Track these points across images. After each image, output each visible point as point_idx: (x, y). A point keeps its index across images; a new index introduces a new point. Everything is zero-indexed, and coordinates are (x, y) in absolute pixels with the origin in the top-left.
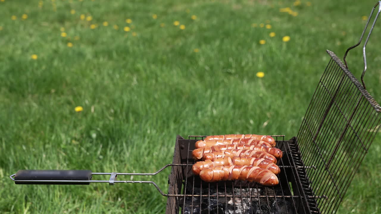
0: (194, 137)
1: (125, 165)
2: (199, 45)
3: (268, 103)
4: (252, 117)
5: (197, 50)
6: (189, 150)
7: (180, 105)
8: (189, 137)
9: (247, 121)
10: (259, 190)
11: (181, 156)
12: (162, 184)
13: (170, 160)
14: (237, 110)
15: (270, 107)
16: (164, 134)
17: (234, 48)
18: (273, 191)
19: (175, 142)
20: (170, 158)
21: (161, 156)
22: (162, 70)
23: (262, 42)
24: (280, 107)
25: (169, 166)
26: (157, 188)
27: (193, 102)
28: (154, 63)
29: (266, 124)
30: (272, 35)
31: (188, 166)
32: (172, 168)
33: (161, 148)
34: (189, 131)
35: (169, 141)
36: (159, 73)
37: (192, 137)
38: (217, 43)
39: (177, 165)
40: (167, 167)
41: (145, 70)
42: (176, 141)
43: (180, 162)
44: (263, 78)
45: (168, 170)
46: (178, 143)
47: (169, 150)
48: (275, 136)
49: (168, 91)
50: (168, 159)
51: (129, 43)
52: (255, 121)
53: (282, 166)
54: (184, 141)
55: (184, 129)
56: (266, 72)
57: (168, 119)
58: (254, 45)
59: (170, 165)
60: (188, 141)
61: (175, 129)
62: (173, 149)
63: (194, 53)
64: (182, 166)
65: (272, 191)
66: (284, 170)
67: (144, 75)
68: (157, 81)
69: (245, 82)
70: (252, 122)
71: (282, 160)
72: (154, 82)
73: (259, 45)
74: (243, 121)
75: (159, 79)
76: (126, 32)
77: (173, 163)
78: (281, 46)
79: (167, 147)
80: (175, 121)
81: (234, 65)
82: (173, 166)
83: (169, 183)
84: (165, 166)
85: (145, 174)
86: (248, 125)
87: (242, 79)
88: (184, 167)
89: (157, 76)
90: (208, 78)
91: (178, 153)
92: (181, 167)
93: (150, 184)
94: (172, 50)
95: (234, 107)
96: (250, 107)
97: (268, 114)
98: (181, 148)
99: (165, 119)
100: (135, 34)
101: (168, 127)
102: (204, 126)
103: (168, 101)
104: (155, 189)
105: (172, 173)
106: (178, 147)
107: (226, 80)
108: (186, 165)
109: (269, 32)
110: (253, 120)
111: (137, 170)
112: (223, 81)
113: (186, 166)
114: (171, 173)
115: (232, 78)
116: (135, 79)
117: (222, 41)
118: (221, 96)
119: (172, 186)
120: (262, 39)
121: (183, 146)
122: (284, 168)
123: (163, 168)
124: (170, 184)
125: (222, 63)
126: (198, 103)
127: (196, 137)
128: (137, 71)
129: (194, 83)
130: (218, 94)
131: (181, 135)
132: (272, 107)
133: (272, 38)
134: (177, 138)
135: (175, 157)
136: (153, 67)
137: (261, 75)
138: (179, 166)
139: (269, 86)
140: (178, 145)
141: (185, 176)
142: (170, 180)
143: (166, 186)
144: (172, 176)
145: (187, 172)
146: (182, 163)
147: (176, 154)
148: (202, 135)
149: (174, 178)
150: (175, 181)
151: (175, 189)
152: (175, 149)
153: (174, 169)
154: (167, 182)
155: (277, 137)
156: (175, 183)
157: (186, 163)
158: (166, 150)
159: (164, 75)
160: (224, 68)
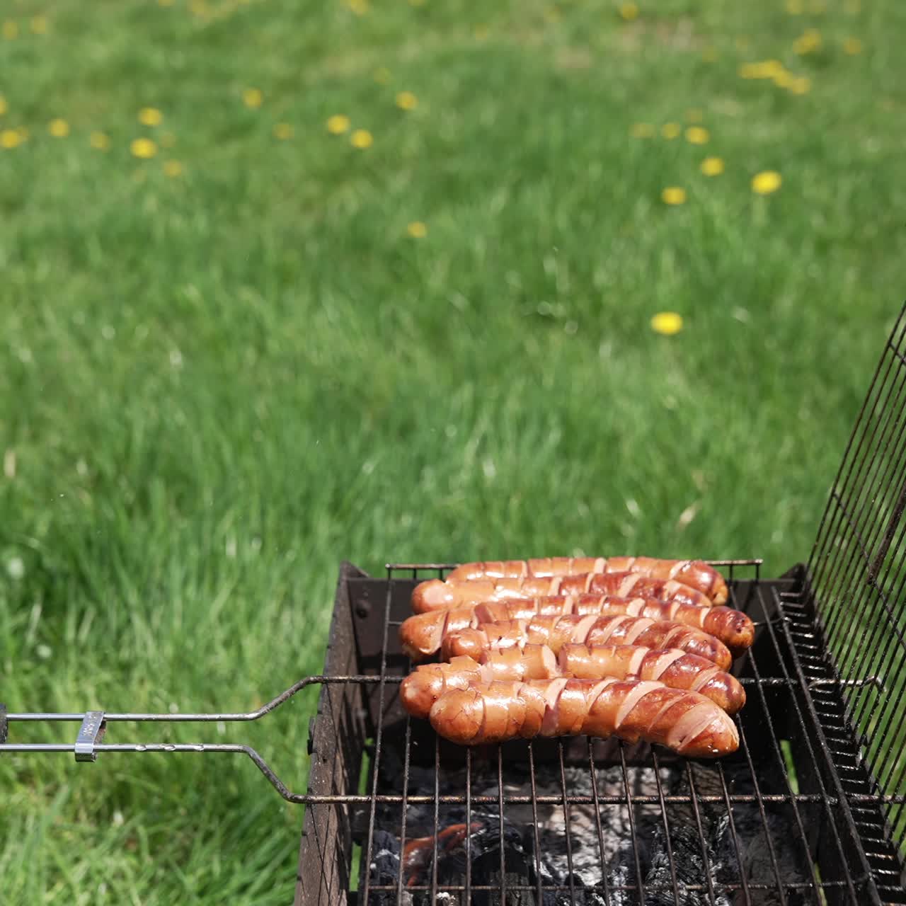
0: (409, 569)
2: (427, 209)
3: (697, 433)
4: (636, 489)
5: (418, 230)
6: (387, 621)
7: (354, 443)
8: (390, 569)
9: (617, 506)
10: (665, 773)
11: (357, 646)
12: (285, 757)
13: (313, 659)
14: (576, 464)
15: (705, 448)
16: (290, 556)
17: (562, 221)
18: (716, 776)
19: (333, 587)
20: (318, 652)
21: (281, 644)
22: (281, 310)
23: (674, 195)
25: (309, 682)
26: (262, 769)
27: (406, 431)
28: (252, 280)
29: (687, 516)
30: (712, 167)
31: (386, 682)
32: (322, 693)
33: (279, 615)
34: (389, 545)
35: (313, 583)
36: (270, 319)
37: (398, 569)
38: (499, 201)
39: (339, 681)
40: (302, 687)
41: (216, 309)
42: (339, 584)
43: (353, 666)
44: (674, 338)
46: (344, 593)
47: (311, 623)
48: (725, 565)
49: (304, 390)
50: (308, 657)
51: (151, 204)
52: (646, 506)
53: (752, 681)
54: (372, 584)
55: (370, 538)
56: (688, 315)
57: (308, 499)
58: (642, 208)
59: (315, 682)
60: (384, 586)
61: (334, 539)
62: (326, 616)
63: (410, 242)
64: (363, 684)
65: (713, 778)
66: (762, 693)
68: (261, 350)
70: (633, 507)
71: (751, 654)
72: (250, 354)
73: (659, 205)
74: (601, 505)
75: (273, 344)
76: (138, 161)
77: (326, 670)
78: (747, 210)
79: (305, 609)
80: (336, 508)
81: (564, 285)
82: (326, 682)
83: (310, 750)
84: (296, 685)
85: (216, 716)
86: (619, 521)
88: (370, 688)
89: (262, 333)
90: (462, 341)
91: (346, 633)
92: (358, 686)
93: (238, 756)
94: (321, 230)
95: (564, 452)
96: (627, 449)
97: (698, 477)
98: (358, 614)
99: (295, 498)
100: (175, 169)
101: (307, 531)
102: (448, 526)
104: (259, 776)
105: (324, 712)
106: (346, 609)
107: (532, 346)
108: (375, 678)
109: (700, 155)
110: (638, 500)
111: (186, 700)
112: (520, 350)
113: (379, 682)
114: (320, 712)
115: (555, 337)
117: (516, 192)
118: (513, 408)
119: (325, 761)
120: (675, 182)
121: (366, 605)
122: (760, 686)
123: (286, 692)
124: (313, 755)
125: (514, 280)
126: (425, 436)
127: (415, 570)
128: (185, 313)
129: (408, 360)
130: (501, 400)
131: (356, 562)
132: (715, 449)
133: (711, 181)
134: (341, 575)
135: (333, 648)
136: (247, 295)
137: (668, 323)
138: (348, 682)
139: (702, 368)
140: (347, 603)
141: (375, 721)
142: (315, 739)
143: (299, 762)
144: (324, 722)
145: (382, 706)
146: (361, 672)
147: (339, 636)
148: (438, 562)
149: (331, 732)
150: (335, 745)
151: (334, 774)
152: (334, 616)
153: (329, 695)
154: (305, 744)
155: (731, 565)
156: (336, 751)
157: (379, 673)
158: (300, 621)
159: (288, 330)
160: (523, 299)
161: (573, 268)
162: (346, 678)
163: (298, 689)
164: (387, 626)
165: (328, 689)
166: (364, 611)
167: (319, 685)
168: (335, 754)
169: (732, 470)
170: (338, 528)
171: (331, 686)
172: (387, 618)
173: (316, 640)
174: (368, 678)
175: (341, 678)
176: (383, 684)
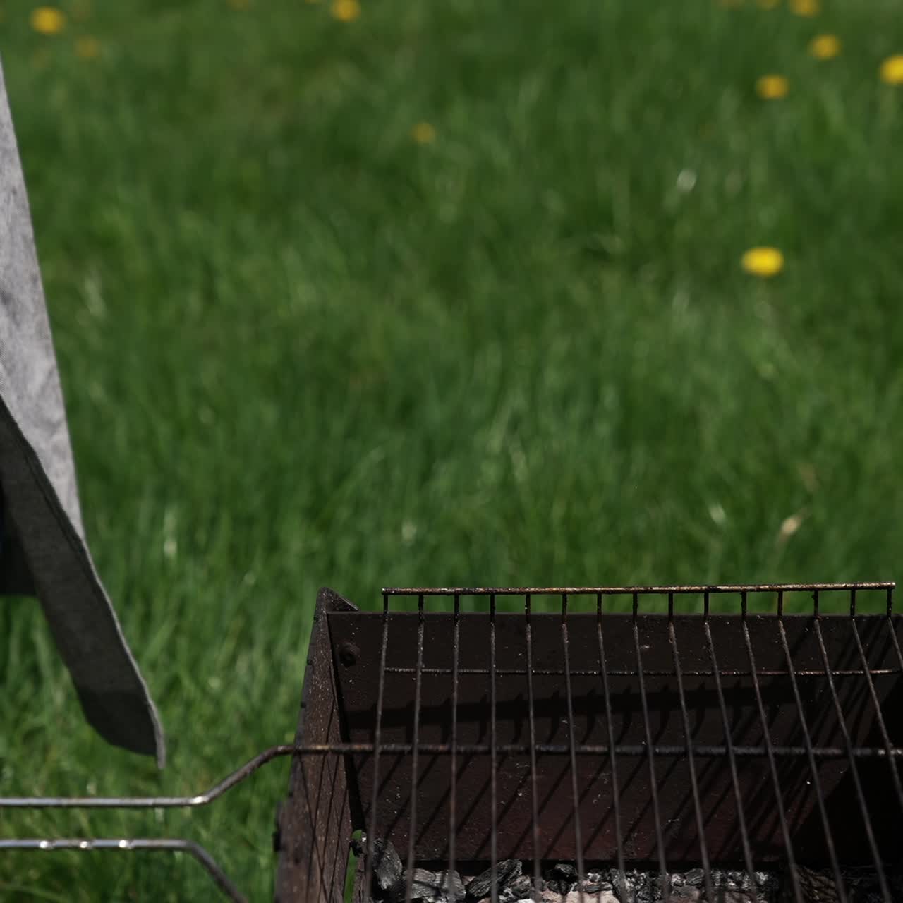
0: (413, 594)
1: (46, 750)
2: (437, 106)
3: (805, 411)
4: (720, 489)
5: (425, 134)
6: (383, 667)
7: (338, 426)
8: (386, 595)
9: (696, 508)
10: (763, 877)
11: (341, 702)
12: (243, 855)
13: (282, 720)
14: (640, 455)
15: (815, 434)
16: (250, 579)
17: (620, 121)
18: (832, 884)
19: (309, 621)
20: (288, 710)
21: (235, 698)
22: (238, 245)
23: (773, 87)
24: (867, 434)
25: (277, 754)
26: (212, 872)
27: (407, 411)
28: (195, 200)
29: (790, 525)
30: (825, 47)
31: (383, 753)
32: (294, 768)
33: (233, 659)
34: (384, 567)
35: (278, 620)
36: (220, 258)
37: (397, 593)
38: (531, 90)
39: (318, 752)
40: (266, 760)
41: (149, 241)
42: (316, 619)
43: (336, 732)
44: (774, 280)
45: (274, 780)
46: (324, 630)
47: (277, 672)
48: (845, 588)
49: (269, 355)
50: (277, 718)
51: (59, 96)
52: (736, 511)
53: (882, 752)
54: (360, 618)
55: (358, 556)
56: (790, 246)
57: (274, 507)
58: (728, 102)
59: (285, 753)
60: (378, 620)
61: (310, 556)
62: (297, 665)
63: (410, 150)
64: (349, 756)
65: (828, 887)
66: (895, 768)
67: (139, 264)
68: (210, 296)
69: (680, 300)
70: (718, 514)
71: (880, 714)
72: (194, 302)
73: (752, 100)
74: (671, 507)
75: (224, 288)
76: (41, 39)
77: (299, 738)
78: (873, 107)
79: (269, 651)
80: (318, 515)
81: (622, 211)
82: (298, 754)
83: (278, 846)
84: (259, 758)
85: (150, 801)
86: (698, 532)
87: (665, 287)
88: (357, 761)
89: (209, 271)
90: (484, 285)
91: (325, 685)
92: (342, 758)
93: (178, 855)
94: (291, 134)
95: (623, 439)
96: (710, 433)
97: (806, 474)
98: (342, 659)
99: (256, 501)
100: (90, 48)
101: (274, 546)
102: (465, 539)
103: (270, 413)
104: (206, 880)
105: (296, 794)
106: (326, 654)
107: (580, 293)
108: (367, 747)
109: (808, 33)
110: (724, 508)
111: (110, 778)
112: (563, 299)
113: (372, 753)
114: (291, 795)
115: (612, 281)
116: (92, 288)
117: (558, 81)
118: (553, 379)
119: (297, 861)
120: (773, 68)
121: (353, 648)
122: (893, 760)
123: (246, 768)
124: (281, 855)
125: (555, 204)
126: (435, 413)
127: (421, 595)
128: (107, 245)
129: (408, 309)
130: (537, 371)
131: (340, 589)
132: (829, 434)
133: (824, 66)
134: (318, 606)
135: (308, 706)
136: (190, 224)
137: (764, 261)
138: (330, 753)
139: (810, 323)
140: (328, 646)
141: (365, 806)
142: (284, 832)
143: (264, 861)
144: (296, 807)
145: (376, 785)
146: (346, 739)
147: (316, 691)
148: (452, 585)
149: (306, 821)
150: (311, 839)
151: (309, 879)
152: (309, 662)
153: (302, 770)
154: (270, 840)
155: (853, 589)
156: (312, 847)
157: (372, 740)
158: (262, 670)
159: (247, 269)
160: (567, 232)
161: (635, 185)
162: (326, 747)
163: (261, 763)
164: (383, 674)
165: (302, 763)
166: (351, 655)
167: (289, 757)
168: (311, 853)
169: (853, 463)
170: (317, 543)
171: (306, 759)
172: (383, 663)
173: (283, 696)
174: (356, 747)
175: (319, 747)
176: (378, 756)
